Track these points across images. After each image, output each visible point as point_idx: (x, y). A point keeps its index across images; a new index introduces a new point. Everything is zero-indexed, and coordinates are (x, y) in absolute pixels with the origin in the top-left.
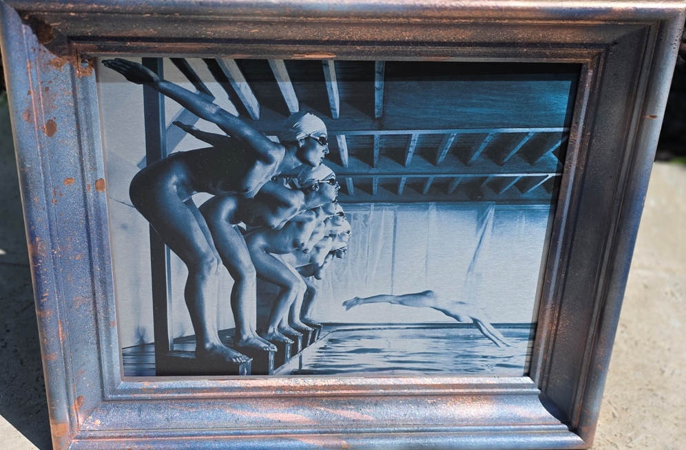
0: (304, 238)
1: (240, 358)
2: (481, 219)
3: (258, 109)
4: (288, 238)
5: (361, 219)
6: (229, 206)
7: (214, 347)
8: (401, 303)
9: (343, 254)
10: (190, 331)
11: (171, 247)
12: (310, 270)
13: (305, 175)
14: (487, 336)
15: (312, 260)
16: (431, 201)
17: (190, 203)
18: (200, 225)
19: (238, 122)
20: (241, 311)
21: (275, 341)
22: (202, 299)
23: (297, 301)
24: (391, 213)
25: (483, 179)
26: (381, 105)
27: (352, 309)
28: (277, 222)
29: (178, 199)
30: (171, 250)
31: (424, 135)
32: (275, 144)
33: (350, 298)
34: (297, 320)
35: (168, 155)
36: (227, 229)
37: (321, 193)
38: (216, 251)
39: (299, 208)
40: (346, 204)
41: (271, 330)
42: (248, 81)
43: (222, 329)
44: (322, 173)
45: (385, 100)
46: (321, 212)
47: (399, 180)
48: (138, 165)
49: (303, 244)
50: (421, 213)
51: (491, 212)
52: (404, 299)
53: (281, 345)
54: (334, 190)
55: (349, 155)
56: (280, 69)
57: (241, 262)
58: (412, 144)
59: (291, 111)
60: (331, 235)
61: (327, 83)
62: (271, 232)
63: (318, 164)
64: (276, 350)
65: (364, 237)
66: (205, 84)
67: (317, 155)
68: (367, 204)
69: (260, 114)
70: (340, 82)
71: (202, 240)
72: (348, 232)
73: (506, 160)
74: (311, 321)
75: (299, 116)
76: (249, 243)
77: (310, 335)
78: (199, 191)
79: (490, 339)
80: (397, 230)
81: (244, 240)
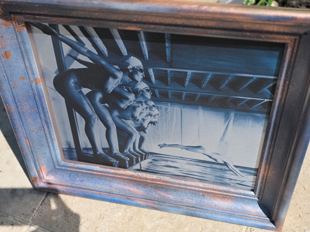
0: (137, 114)
1: (113, 160)
2: (227, 118)
3: (107, 52)
4: (129, 114)
5: (164, 109)
6: (99, 96)
7: (101, 154)
8: (187, 149)
9: (156, 124)
10: (90, 146)
11: (75, 110)
12: (141, 129)
13: (134, 86)
14: (231, 170)
15: (141, 124)
16: (200, 105)
17: (81, 92)
18: (87, 103)
19: (98, 57)
20: (111, 141)
21: (128, 156)
22: (93, 134)
23: (136, 141)
24: (179, 109)
25: (227, 98)
26: (170, 55)
27: (163, 148)
28: (123, 106)
29: (75, 90)
30: (76, 112)
31: (194, 73)
32: (117, 69)
33: (162, 143)
34: (137, 149)
35: (67, 69)
36: (100, 106)
37: (143, 95)
38: (96, 114)
39: (133, 101)
40: (156, 102)
41: (125, 151)
42: (100, 37)
43: (103, 147)
44: (142, 86)
45: (172, 53)
46: (144, 104)
47: (182, 94)
48: (55, 73)
49: (136, 117)
50: (194, 110)
51: (232, 114)
52: (188, 148)
53: (131, 158)
54: (149, 94)
55: (155, 78)
56: (116, 33)
57: (108, 121)
58: (188, 76)
59: (123, 54)
60: (149, 115)
61: (141, 42)
62: (120, 110)
63: (140, 82)
64: (129, 159)
65: (166, 118)
66: (80, 37)
67: (139, 77)
68: (166, 103)
69: (108, 54)
70: (147, 42)
71: (89, 109)
72: (158, 115)
73: (240, 90)
74: (143, 150)
75: (128, 57)
76: (111, 113)
77: (144, 156)
78: (84, 88)
79: (233, 172)
80: (183, 117)
81: (108, 111)
